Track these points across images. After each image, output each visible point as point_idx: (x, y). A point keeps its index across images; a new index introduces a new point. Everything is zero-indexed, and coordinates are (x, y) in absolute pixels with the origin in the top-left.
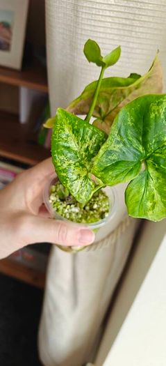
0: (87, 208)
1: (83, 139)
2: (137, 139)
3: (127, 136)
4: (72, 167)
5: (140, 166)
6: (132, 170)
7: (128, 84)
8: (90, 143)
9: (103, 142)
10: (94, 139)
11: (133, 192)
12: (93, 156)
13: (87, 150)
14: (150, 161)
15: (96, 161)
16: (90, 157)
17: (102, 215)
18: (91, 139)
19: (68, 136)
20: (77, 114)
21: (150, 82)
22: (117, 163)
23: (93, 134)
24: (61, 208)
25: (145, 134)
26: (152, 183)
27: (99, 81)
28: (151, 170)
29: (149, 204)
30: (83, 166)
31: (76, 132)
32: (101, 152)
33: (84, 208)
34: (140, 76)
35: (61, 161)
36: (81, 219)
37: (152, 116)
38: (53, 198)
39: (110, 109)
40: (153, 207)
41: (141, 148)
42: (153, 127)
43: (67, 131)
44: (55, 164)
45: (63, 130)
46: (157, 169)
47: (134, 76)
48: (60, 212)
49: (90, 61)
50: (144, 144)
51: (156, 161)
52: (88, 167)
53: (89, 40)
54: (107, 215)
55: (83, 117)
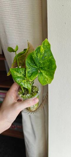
0: (32, 93)
1: (21, 73)
2: (34, 65)
3: (31, 66)
4: (22, 81)
5: (38, 72)
6: (37, 73)
7: (24, 53)
8: (23, 72)
9: (26, 70)
10: (23, 71)
11: (40, 79)
12: (25, 75)
13: (23, 75)
14: (40, 69)
15: (27, 76)
16: (25, 76)
17: (37, 92)
18: (22, 71)
19: (16, 74)
20: (15, 68)
21: (30, 49)
22: (32, 74)
23: (22, 70)
24: (24, 97)
25: (35, 63)
26: (44, 74)
27: (16, 56)
28: (42, 71)
29: (46, 80)
30: (24, 79)
31: (18, 72)
32: (27, 73)
33: (31, 93)
34: (26, 49)
35: (18, 81)
36: (32, 96)
37: (34, 58)
38: (20, 95)
39: (23, 62)
40: (47, 80)
41: (36, 67)
42: (35, 60)
43: (15, 73)
44: (17, 83)
45: (14, 73)
46: (43, 70)
47: (25, 50)
48: (25, 98)
49: (11, 52)
50: (36, 65)
51: (42, 68)
52: (26, 79)
53: (8, 48)
54: (38, 91)
55: (17, 68)
